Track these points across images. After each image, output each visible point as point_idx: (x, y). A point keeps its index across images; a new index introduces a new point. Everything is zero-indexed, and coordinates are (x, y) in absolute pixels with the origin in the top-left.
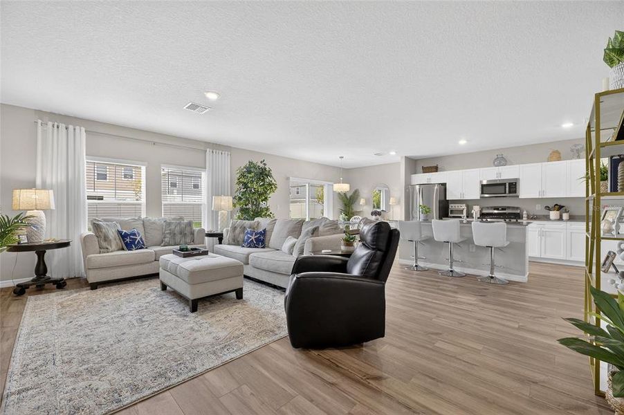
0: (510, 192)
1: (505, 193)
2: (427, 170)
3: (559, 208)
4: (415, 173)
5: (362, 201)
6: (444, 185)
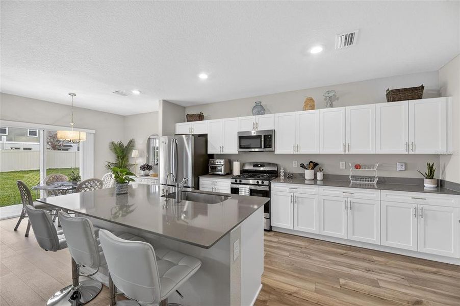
0: (265, 147)
1: (261, 147)
2: (191, 118)
3: (314, 166)
5: (134, 153)
6: (205, 136)
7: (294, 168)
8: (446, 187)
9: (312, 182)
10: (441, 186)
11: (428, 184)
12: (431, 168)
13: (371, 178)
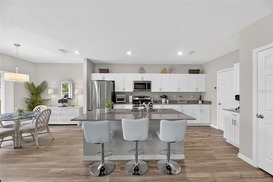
0: (148, 89)
1: (146, 89)
2: (102, 71)
3: (165, 97)
4: (94, 73)
5: (50, 91)
6: (114, 82)
7: (157, 98)
8: (204, 102)
9: (165, 104)
10: (203, 102)
11: (200, 102)
12: (201, 96)
13: (184, 101)
